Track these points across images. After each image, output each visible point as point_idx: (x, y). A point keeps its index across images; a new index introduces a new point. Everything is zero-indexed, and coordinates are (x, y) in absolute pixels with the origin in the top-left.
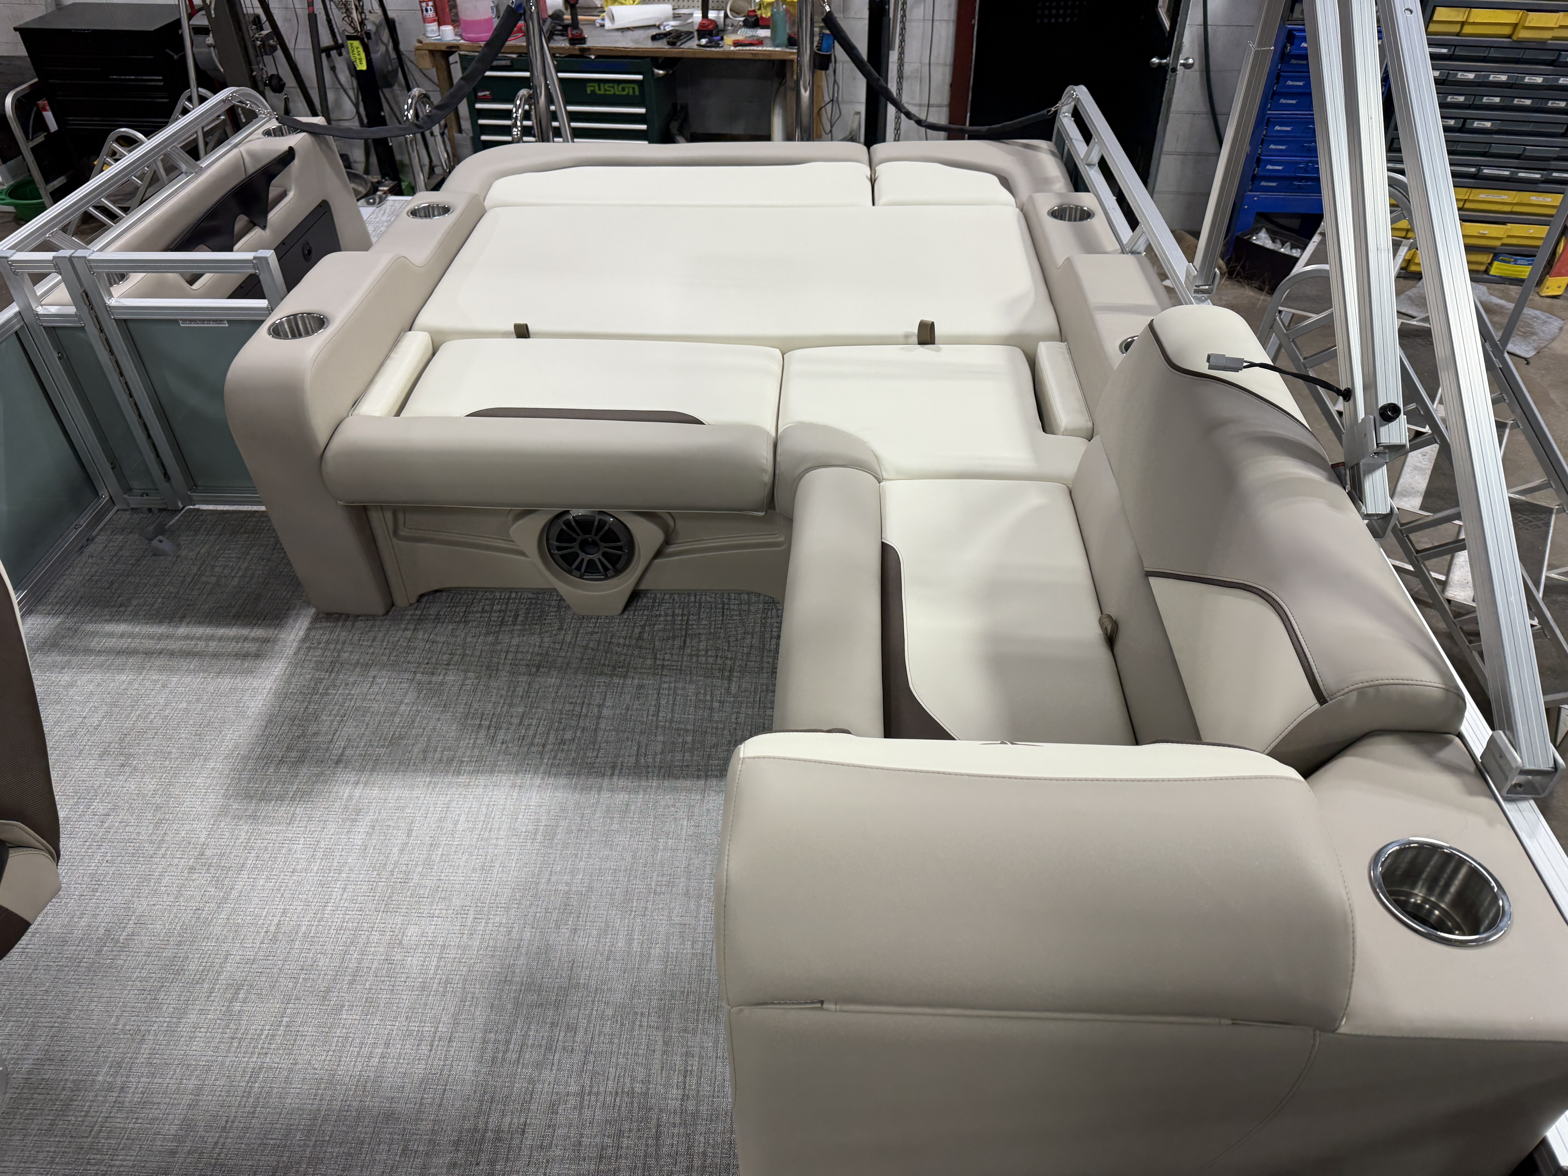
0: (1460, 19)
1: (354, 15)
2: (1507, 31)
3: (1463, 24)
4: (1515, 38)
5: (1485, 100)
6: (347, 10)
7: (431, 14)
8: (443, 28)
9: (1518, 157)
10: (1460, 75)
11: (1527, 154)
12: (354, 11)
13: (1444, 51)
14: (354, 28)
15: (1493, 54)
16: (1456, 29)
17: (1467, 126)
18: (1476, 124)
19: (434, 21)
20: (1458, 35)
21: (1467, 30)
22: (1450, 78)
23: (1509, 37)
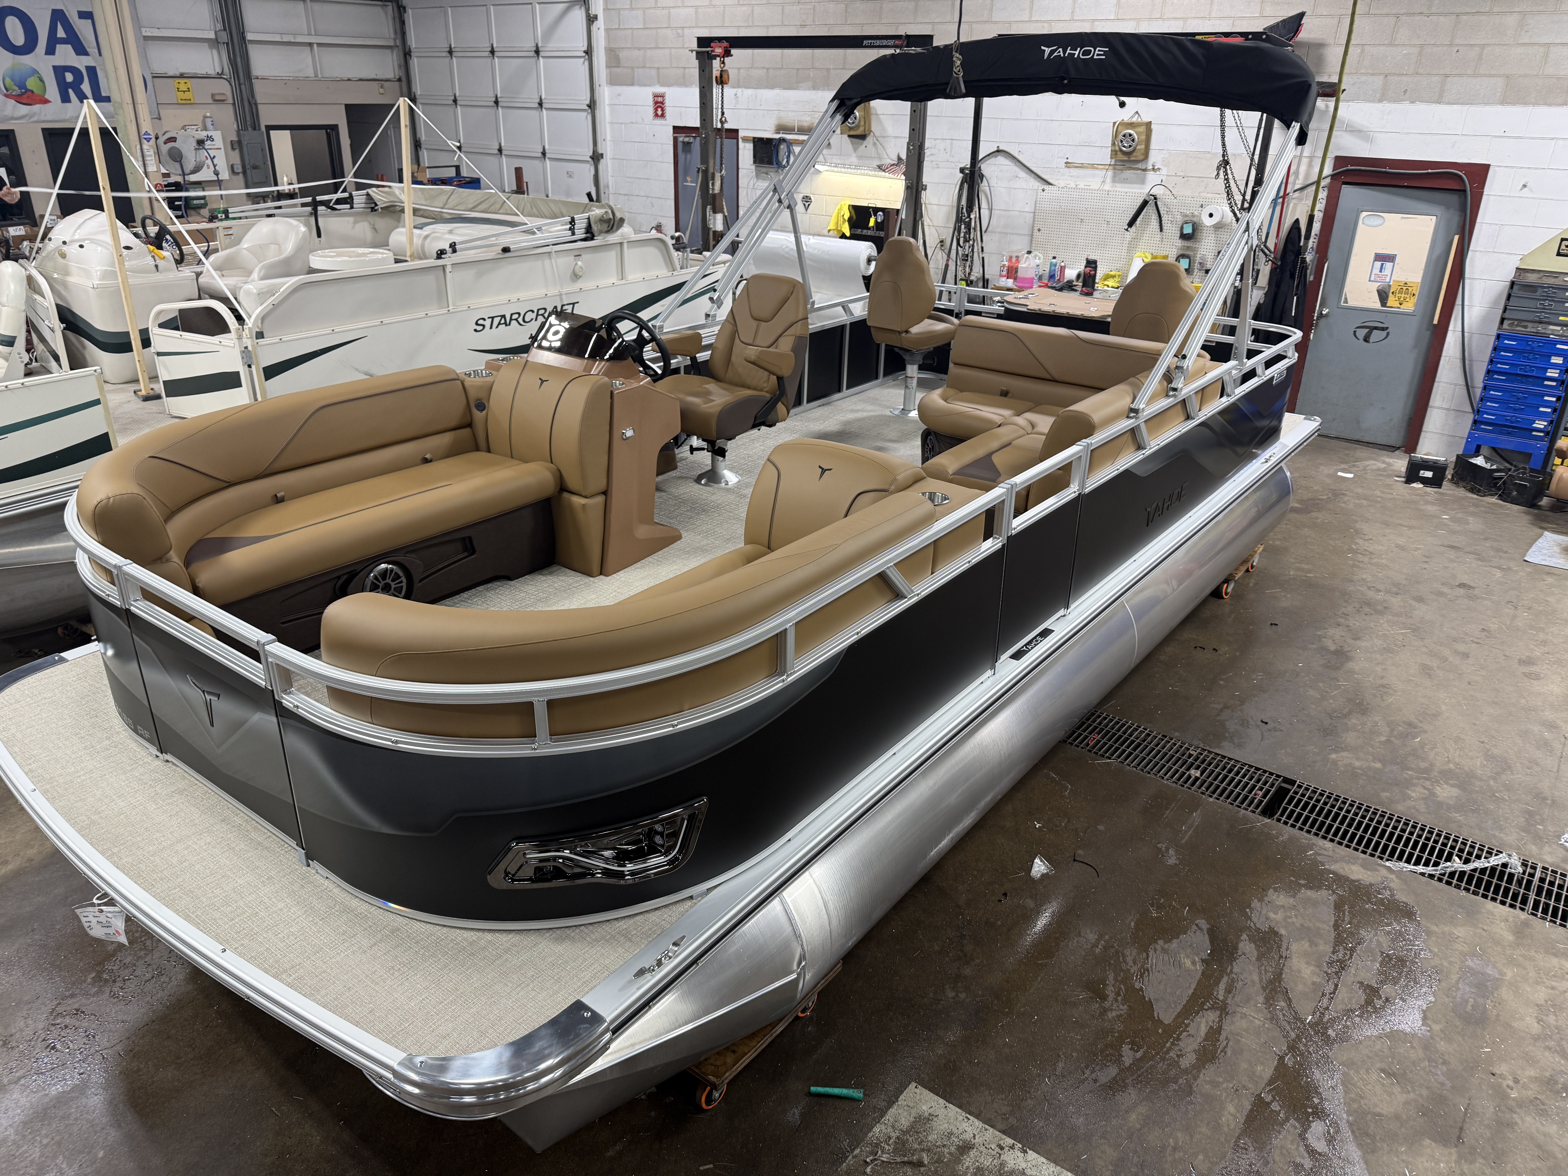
7: (1005, 272)
8: (1008, 279)
19: (1005, 276)
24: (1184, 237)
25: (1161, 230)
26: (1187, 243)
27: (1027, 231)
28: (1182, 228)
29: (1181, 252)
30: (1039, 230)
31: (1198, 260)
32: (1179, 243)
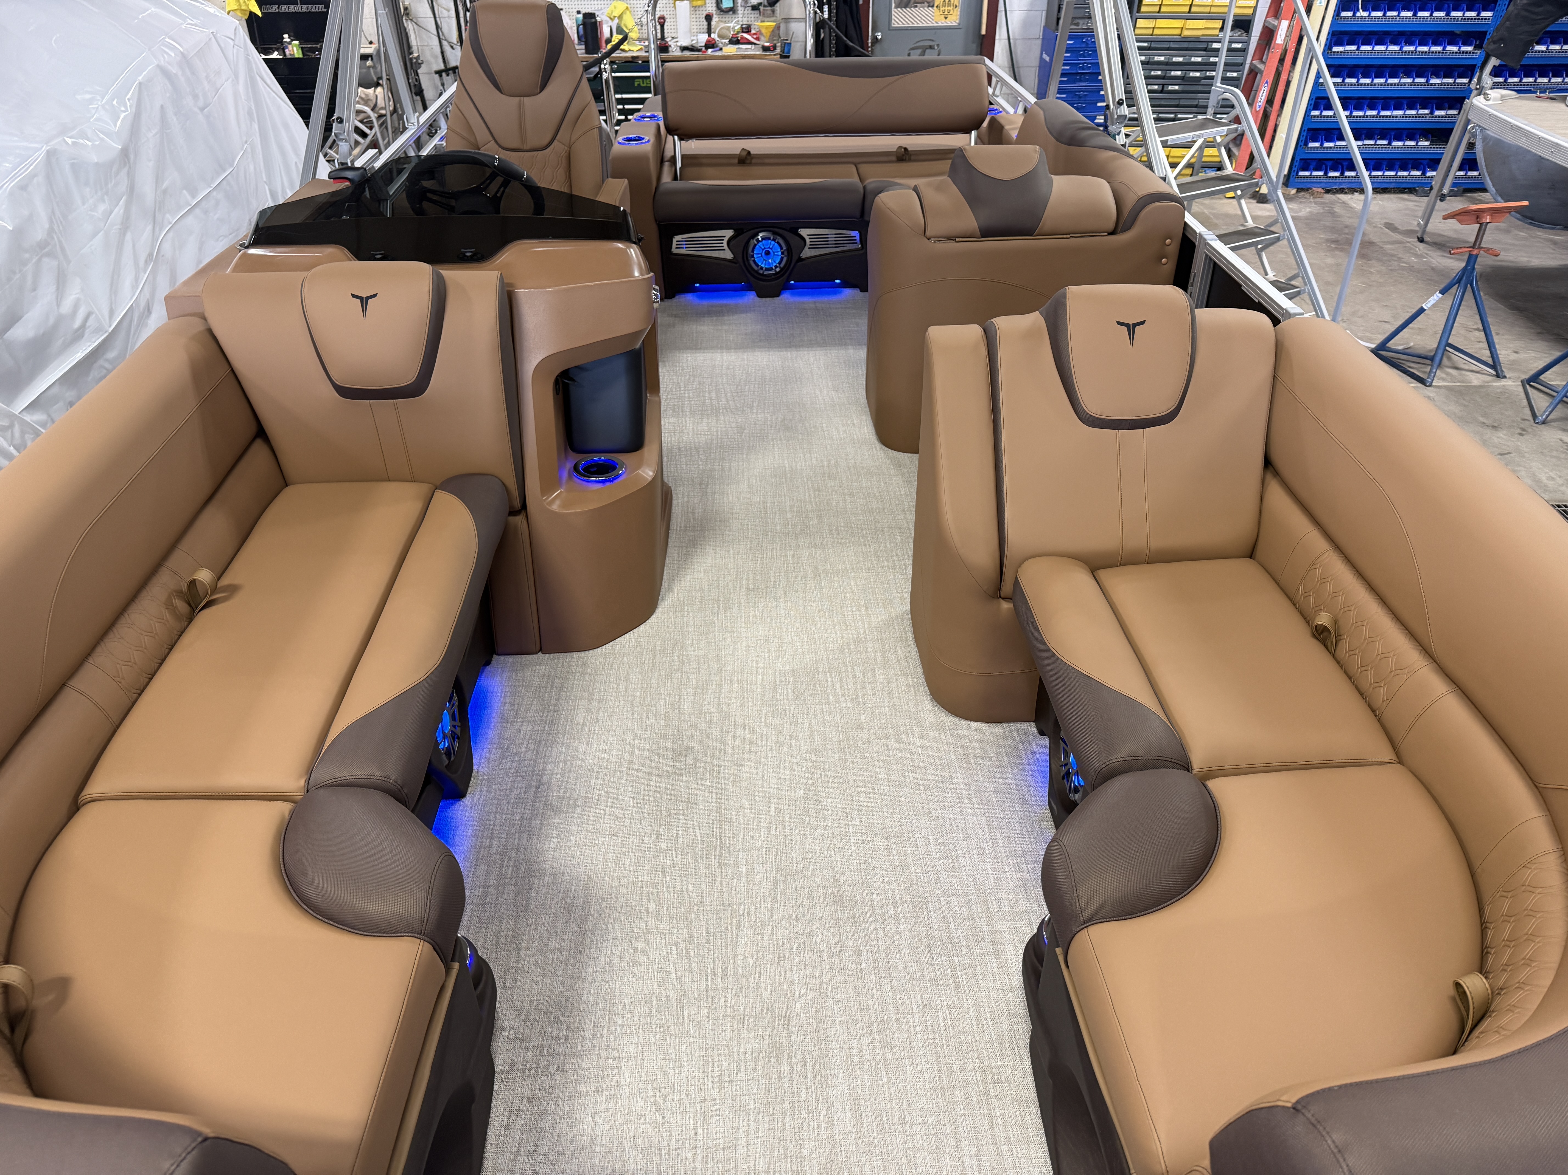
2: (1178, 32)
3: (1154, 28)
4: (1182, 36)
5: (1173, 73)
9: (1196, 106)
10: (1156, 58)
11: (1200, 104)
13: (1145, 45)
15: (1172, 45)
16: (1150, 31)
17: (1165, 89)
18: (1170, 88)
20: (1152, 35)
21: (1156, 32)
22: (1151, 60)
23: (1180, 35)
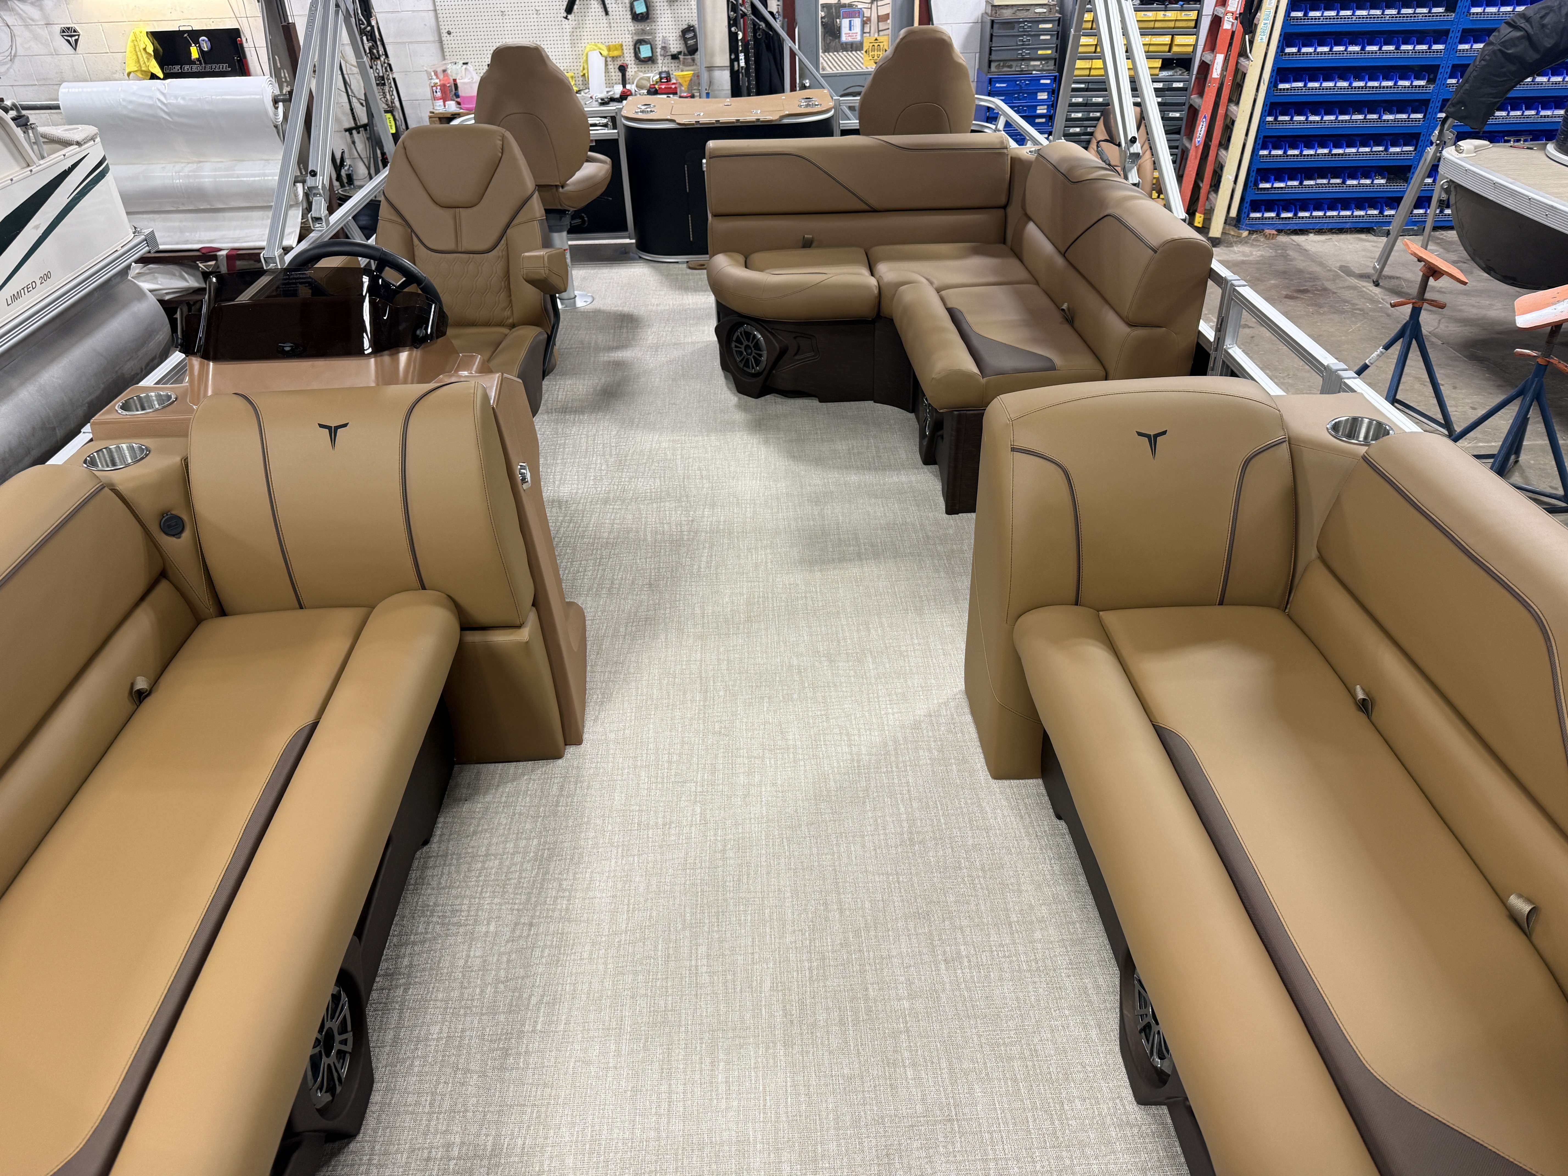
0: (1088, 66)
1: (388, 97)
3: (1090, 69)
6: (384, 93)
7: (439, 94)
8: (447, 103)
12: (388, 94)
13: (1083, 86)
14: (387, 105)
16: (1087, 72)
19: (440, 99)
20: (1089, 76)
21: (1093, 72)
22: (1089, 102)
24: (637, 18)
25: (607, 13)
26: (640, 26)
27: (432, 37)
28: (632, 8)
29: (636, 38)
30: (449, 33)
31: (659, 44)
32: (630, 26)
